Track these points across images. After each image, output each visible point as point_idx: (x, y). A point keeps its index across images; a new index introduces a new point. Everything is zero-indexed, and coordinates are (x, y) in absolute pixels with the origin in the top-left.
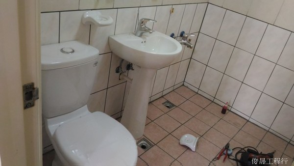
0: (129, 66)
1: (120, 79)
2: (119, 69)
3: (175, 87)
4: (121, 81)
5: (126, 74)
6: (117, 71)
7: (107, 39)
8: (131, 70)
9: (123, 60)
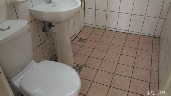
0: (50, 25)
1: (47, 36)
2: (44, 29)
3: (81, 29)
4: (49, 36)
5: (50, 31)
6: (44, 31)
7: (29, 11)
8: (52, 27)
9: (45, 22)
